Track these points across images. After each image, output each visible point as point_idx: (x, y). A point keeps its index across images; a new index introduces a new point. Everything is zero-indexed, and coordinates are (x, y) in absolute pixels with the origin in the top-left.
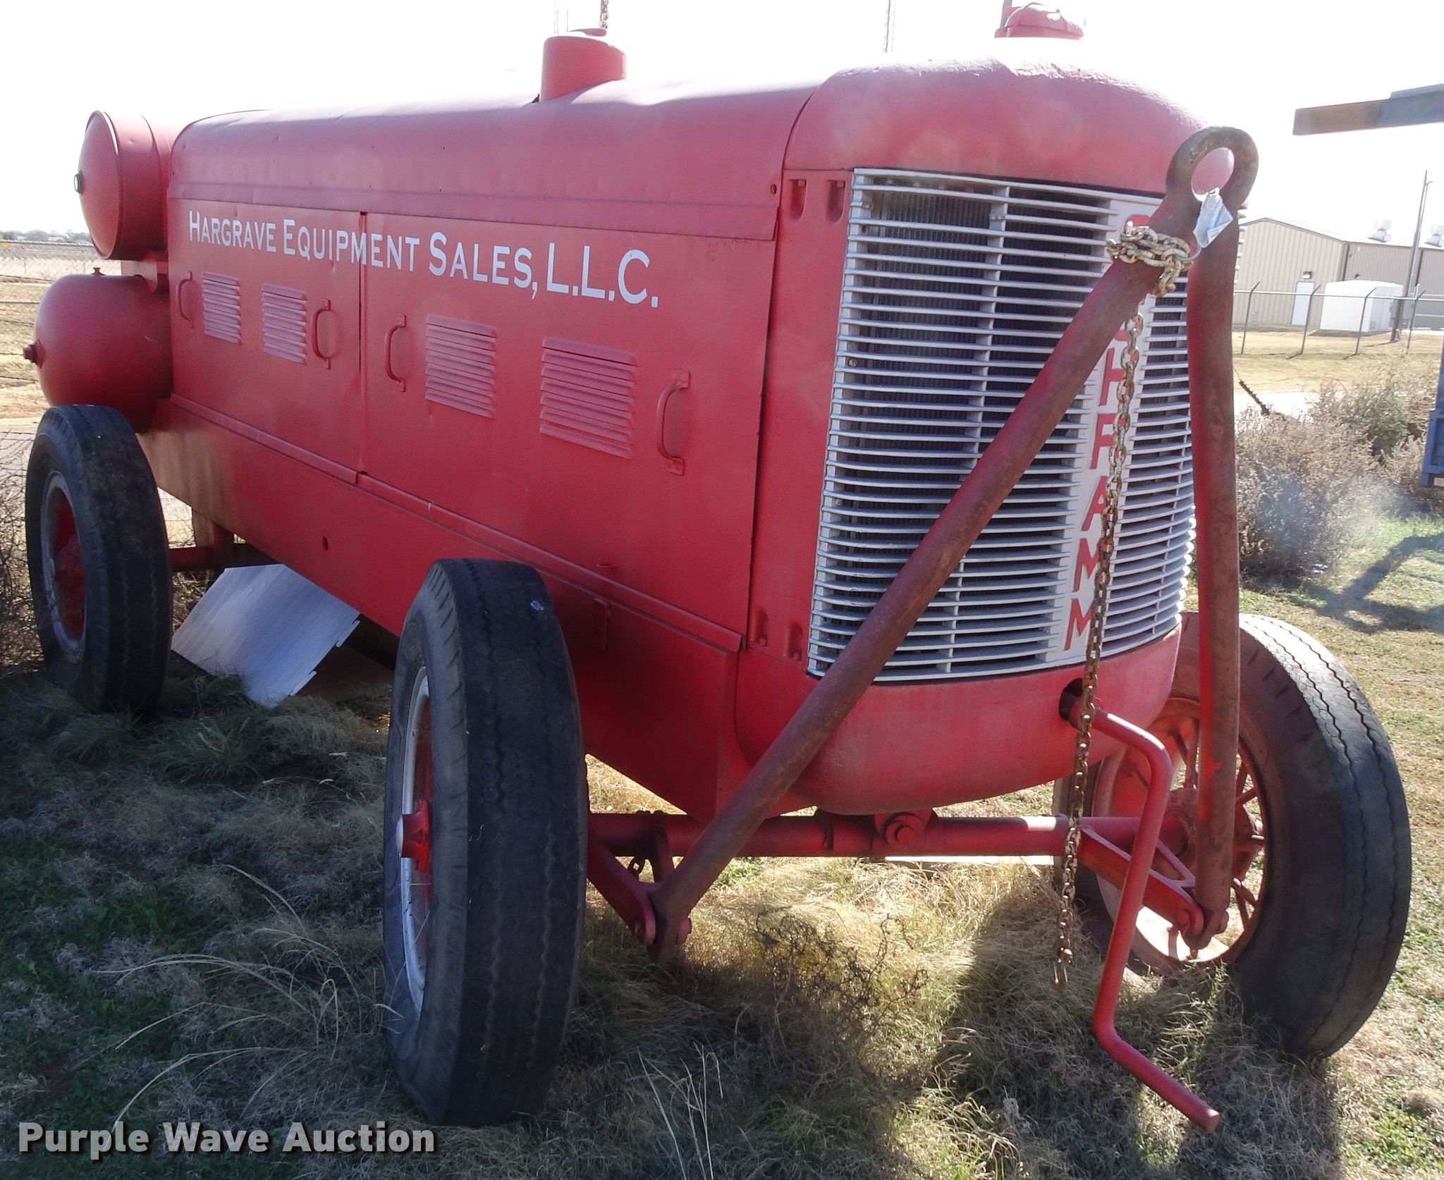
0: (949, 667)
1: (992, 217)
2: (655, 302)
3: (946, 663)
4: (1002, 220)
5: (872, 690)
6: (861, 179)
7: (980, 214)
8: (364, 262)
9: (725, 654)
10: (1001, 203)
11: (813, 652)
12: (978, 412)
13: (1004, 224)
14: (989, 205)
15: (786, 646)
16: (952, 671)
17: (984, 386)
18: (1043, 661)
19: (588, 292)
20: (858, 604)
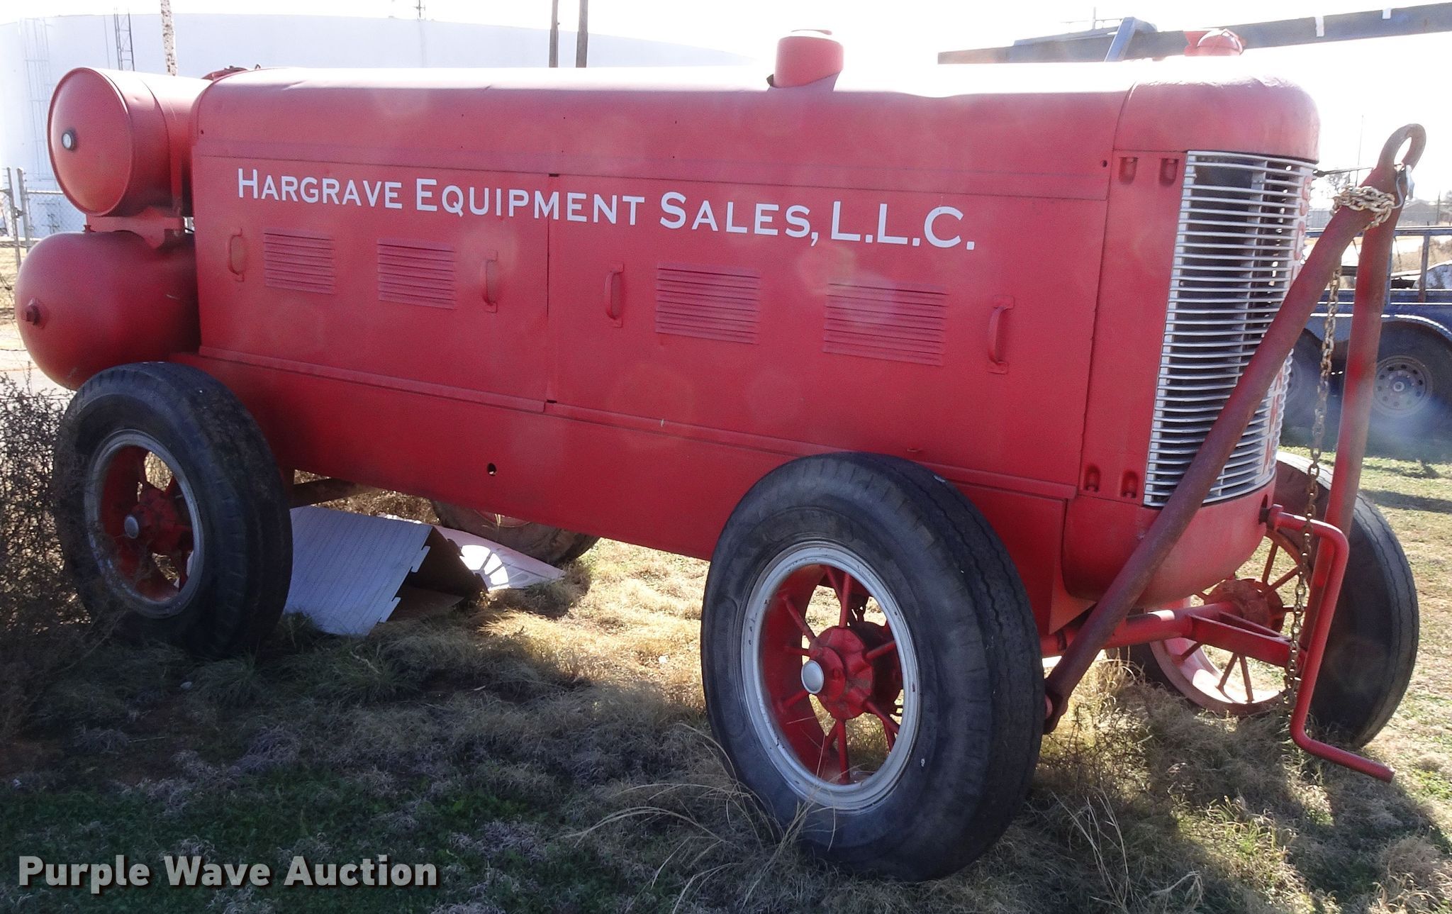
0: (1220, 493)
1: (1255, 181)
2: (971, 246)
3: (1218, 490)
4: (1261, 184)
5: (1202, 510)
6: (1193, 158)
7: (1243, 179)
8: (556, 216)
9: (1061, 502)
10: (1261, 172)
11: (1149, 489)
12: (1244, 314)
13: (1263, 185)
14: (1250, 172)
15: (1119, 489)
16: (1222, 495)
17: (1248, 295)
18: (1254, 485)
19: (882, 238)
20: (1184, 452)
